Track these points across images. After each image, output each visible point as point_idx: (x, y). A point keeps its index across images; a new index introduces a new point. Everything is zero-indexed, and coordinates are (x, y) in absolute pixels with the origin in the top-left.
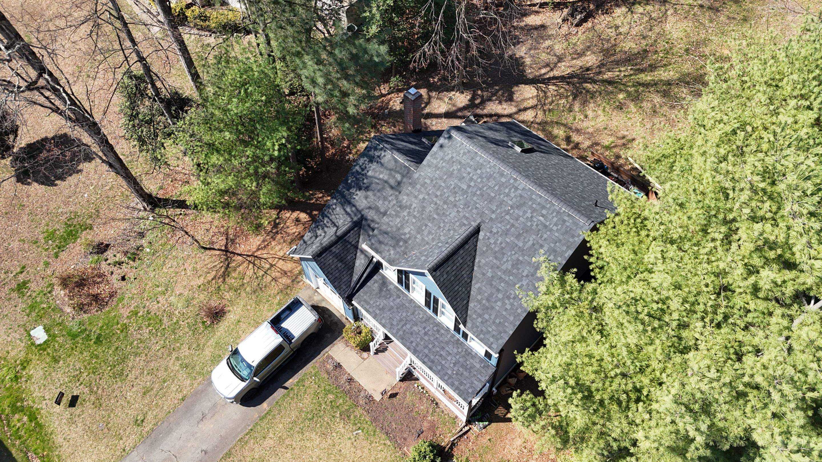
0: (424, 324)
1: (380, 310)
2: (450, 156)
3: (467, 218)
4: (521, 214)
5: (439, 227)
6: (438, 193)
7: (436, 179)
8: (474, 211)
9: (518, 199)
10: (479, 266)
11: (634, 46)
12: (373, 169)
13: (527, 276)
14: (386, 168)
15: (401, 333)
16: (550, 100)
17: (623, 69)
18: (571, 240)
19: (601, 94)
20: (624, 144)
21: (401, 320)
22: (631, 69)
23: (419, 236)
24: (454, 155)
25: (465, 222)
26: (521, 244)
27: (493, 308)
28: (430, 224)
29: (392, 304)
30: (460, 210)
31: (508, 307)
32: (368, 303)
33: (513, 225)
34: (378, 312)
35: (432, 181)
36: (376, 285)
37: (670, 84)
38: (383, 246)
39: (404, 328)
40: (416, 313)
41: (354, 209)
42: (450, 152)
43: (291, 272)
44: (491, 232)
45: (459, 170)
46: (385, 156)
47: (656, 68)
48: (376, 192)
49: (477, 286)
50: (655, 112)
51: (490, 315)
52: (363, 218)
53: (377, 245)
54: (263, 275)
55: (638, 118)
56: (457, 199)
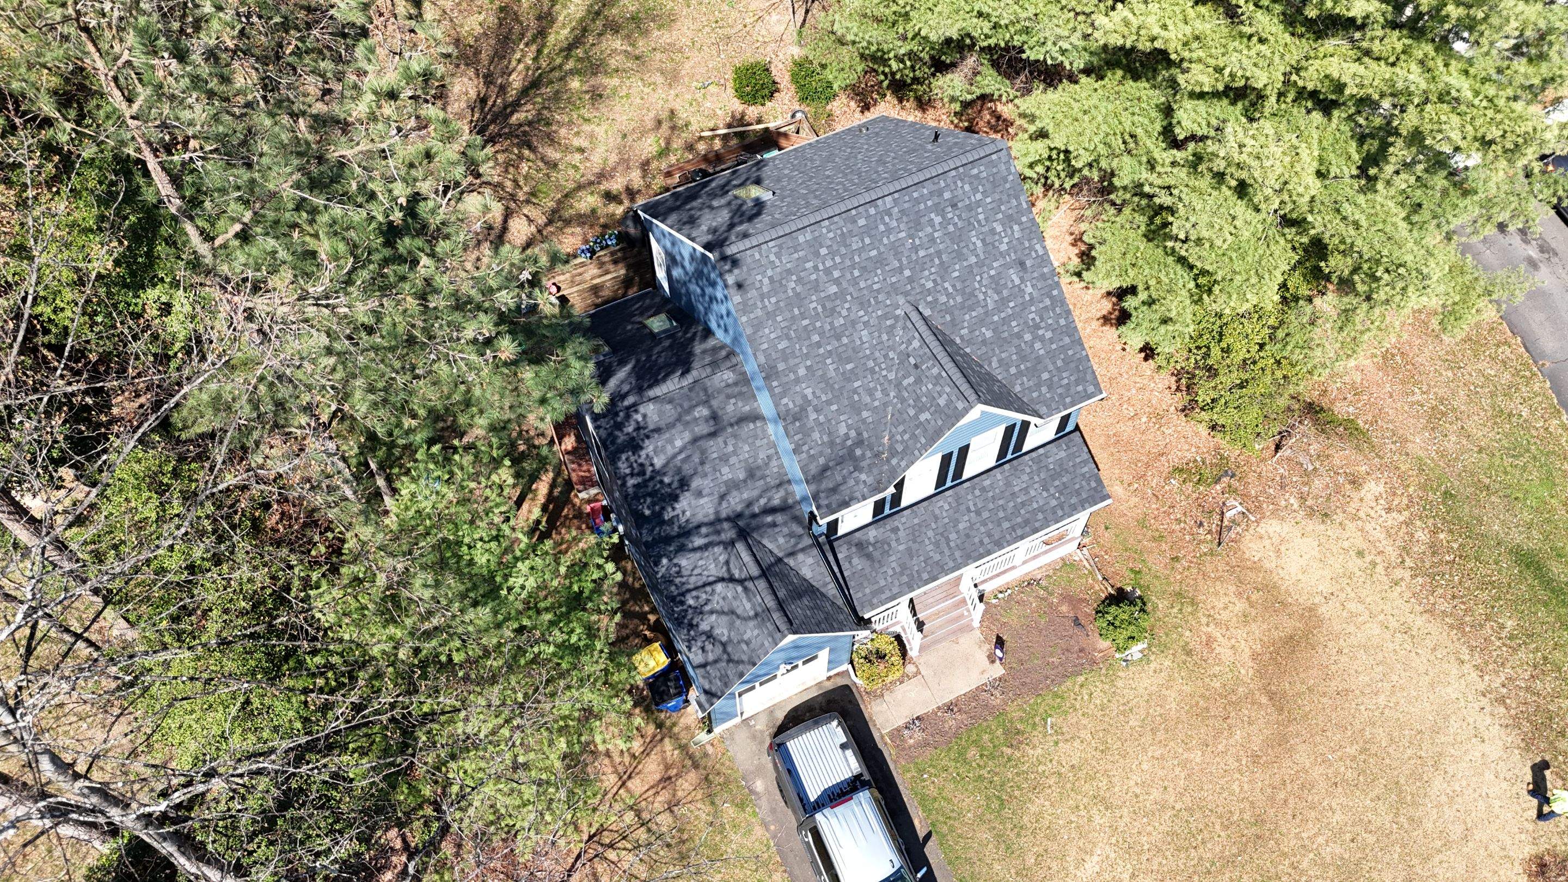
0: (963, 508)
1: (902, 574)
2: (766, 281)
3: (885, 317)
4: (929, 230)
5: (872, 371)
6: (816, 338)
7: (788, 328)
8: (881, 297)
9: (905, 219)
10: (969, 342)
11: (481, 18)
12: (655, 451)
13: (1022, 279)
14: (670, 426)
15: (958, 554)
16: (509, 184)
17: (518, 56)
18: (1008, 186)
19: (549, 108)
20: (673, 128)
21: (937, 544)
22: (527, 45)
23: (865, 414)
24: (769, 273)
25: (888, 323)
26: (973, 260)
27: (1039, 360)
28: (856, 384)
29: (901, 548)
30: (866, 318)
31: (1049, 335)
32: (881, 591)
33: (939, 254)
34: (905, 579)
35: (788, 338)
36: (855, 561)
37: (598, 13)
38: (842, 488)
39: (952, 544)
40: (937, 512)
41: (704, 530)
42: (759, 277)
43: (667, 767)
44: (929, 292)
45: (799, 280)
46: (645, 416)
47: (549, 14)
48: (700, 469)
49: (995, 364)
50: (637, 58)
51: (1046, 369)
52: (734, 519)
53: (835, 498)
54: (649, 830)
55: (636, 85)
56: (844, 313)
